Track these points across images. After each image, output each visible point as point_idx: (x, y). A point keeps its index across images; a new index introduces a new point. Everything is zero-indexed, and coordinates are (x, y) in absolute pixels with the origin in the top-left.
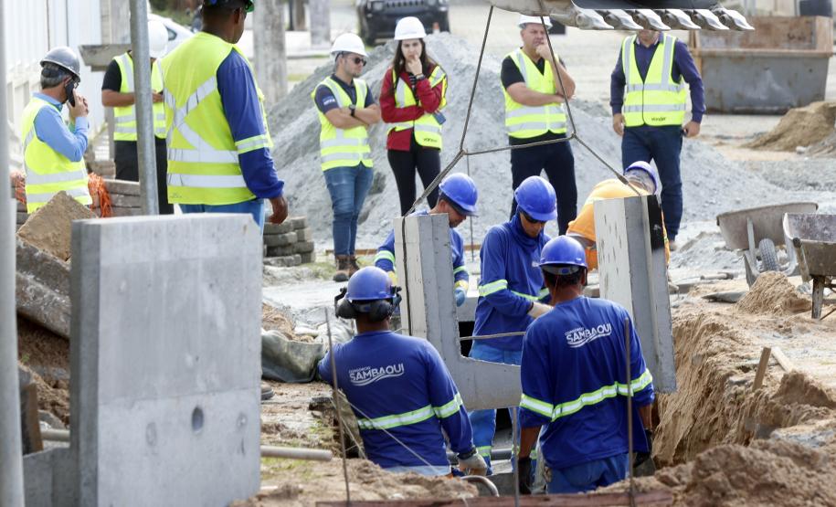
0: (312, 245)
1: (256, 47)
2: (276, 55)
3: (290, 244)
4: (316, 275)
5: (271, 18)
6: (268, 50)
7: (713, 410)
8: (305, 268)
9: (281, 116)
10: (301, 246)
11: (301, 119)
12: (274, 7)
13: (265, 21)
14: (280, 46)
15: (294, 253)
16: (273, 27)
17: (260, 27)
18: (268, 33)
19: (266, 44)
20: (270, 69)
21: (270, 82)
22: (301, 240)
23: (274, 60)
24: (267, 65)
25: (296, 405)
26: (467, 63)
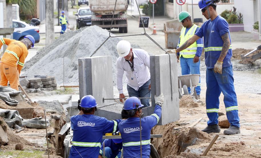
0: (56, 84)
1: (46, 29)
2: (52, 31)
3: (50, 84)
4: (57, 93)
5: (50, 21)
6: (49, 30)
7: (169, 137)
8: (54, 92)
9: (50, 48)
10: (53, 85)
11: (55, 49)
12: (51, 18)
13: (49, 22)
14: (53, 29)
15: (51, 87)
16: (51, 24)
17: (47, 24)
18: (50, 26)
19: (49, 29)
20: (50, 35)
21: (50, 39)
22: (53, 83)
23: (51, 33)
24: (49, 34)
25: (42, 136)
26: (101, 34)
